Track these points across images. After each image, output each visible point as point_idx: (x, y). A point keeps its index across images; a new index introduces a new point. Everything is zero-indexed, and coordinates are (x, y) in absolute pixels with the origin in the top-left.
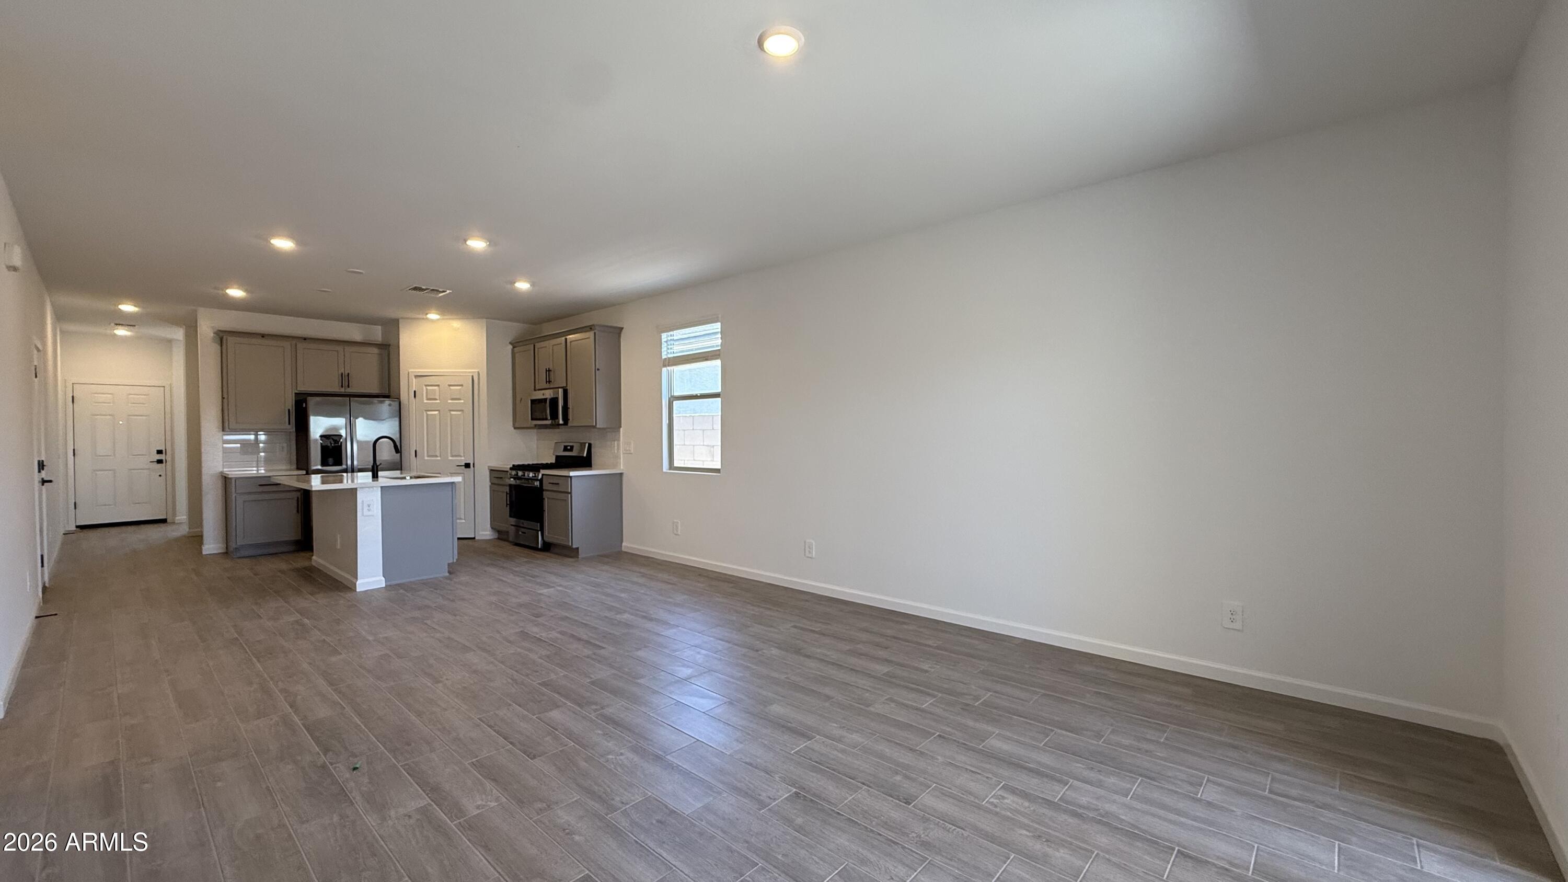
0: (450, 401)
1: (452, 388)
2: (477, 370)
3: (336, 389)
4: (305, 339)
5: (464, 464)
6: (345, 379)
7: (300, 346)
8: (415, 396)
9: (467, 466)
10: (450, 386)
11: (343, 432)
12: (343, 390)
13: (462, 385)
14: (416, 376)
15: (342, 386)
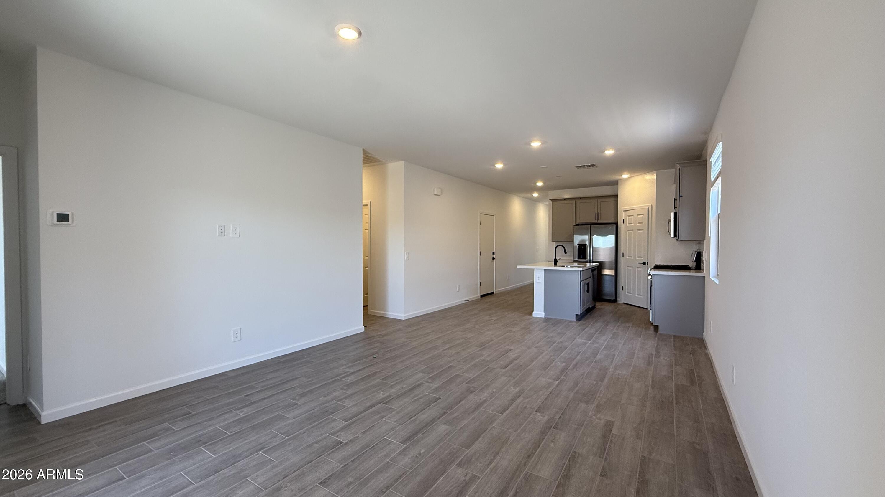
0: (638, 224)
1: (639, 216)
2: (651, 204)
3: (594, 221)
4: (581, 198)
5: (642, 262)
6: (598, 215)
7: (579, 201)
8: (623, 223)
9: (644, 263)
10: (638, 215)
11: (587, 243)
12: (596, 221)
13: (643, 214)
14: (625, 211)
15: (596, 220)
